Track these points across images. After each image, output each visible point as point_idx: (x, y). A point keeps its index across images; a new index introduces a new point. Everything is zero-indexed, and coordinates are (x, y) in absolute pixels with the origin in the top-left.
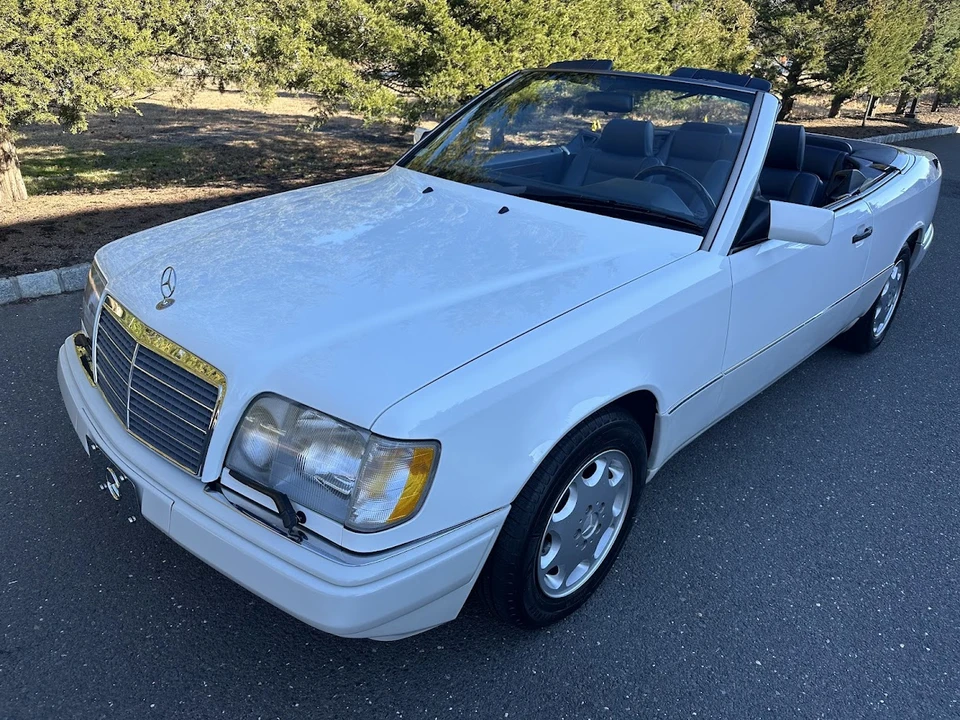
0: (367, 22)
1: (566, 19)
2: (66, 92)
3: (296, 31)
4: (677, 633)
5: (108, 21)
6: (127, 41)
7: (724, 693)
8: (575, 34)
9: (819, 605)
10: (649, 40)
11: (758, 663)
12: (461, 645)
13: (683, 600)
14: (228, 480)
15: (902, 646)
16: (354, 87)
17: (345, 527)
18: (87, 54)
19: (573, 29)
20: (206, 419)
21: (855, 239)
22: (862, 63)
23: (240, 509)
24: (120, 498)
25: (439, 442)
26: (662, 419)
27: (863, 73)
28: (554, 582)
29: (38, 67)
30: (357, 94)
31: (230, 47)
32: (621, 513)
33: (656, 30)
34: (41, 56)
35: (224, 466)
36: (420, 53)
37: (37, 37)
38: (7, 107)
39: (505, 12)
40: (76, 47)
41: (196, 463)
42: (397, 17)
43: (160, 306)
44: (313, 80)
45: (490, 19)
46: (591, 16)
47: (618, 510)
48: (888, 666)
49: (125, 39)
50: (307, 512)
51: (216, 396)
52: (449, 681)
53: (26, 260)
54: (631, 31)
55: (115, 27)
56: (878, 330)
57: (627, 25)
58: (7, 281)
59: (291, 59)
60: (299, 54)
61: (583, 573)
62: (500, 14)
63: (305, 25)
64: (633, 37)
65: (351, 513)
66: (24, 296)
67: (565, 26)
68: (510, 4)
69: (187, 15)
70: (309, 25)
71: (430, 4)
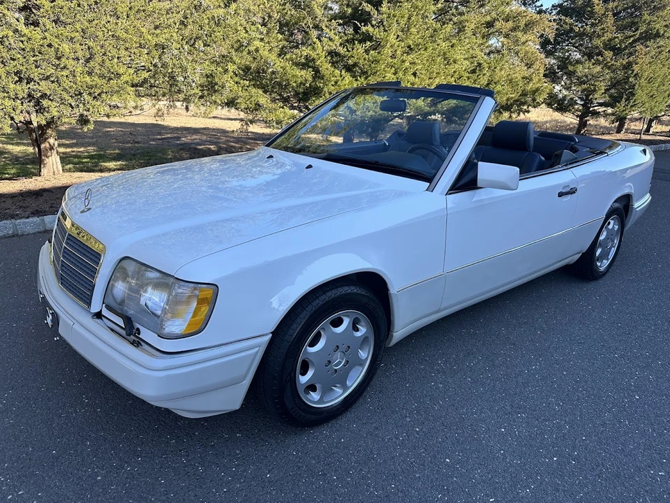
0: (274, 65)
1: (407, 64)
2: (81, 105)
3: (226, 71)
4: (398, 439)
5: (108, 63)
6: (118, 75)
7: (417, 475)
8: (415, 74)
9: (503, 430)
10: (469, 78)
11: (448, 460)
12: (253, 434)
13: (408, 420)
14: (105, 312)
15: (555, 459)
16: (265, 106)
17: (158, 336)
18: (94, 83)
19: (412, 71)
20: (93, 272)
21: (560, 195)
22: (634, 95)
23: (112, 330)
24: (52, 326)
25: (217, 286)
26: (393, 296)
27: (635, 101)
28: (315, 396)
29: (65, 90)
30: (267, 111)
31: (183, 79)
32: (367, 358)
33: (473, 72)
34: (67, 83)
35: (103, 303)
36: (308, 85)
37: (65, 73)
38: (46, 114)
39: (365, 59)
40: (88, 79)
41: (88, 301)
42: (297, 64)
43: (82, 212)
44: (238, 101)
45: (355, 65)
46: (425, 62)
47: (365, 354)
48: (540, 470)
49: (117, 74)
50: (141, 328)
51: (100, 260)
52: (238, 454)
53: (51, 207)
54: (454, 72)
55: (112, 67)
56: (603, 265)
57: (452, 69)
58: (38, 219)
59: (223, 88)
60: (228, 85)
61: (339, 395)
62: (361, 61)
63: (232, 67)
64: (456, 76)
65: (162, 328)
66: (47, 228)
67: (406, 69)
68: (368, 54)
69: (156, 60)
70: (235, 67)
71: (313, 55)
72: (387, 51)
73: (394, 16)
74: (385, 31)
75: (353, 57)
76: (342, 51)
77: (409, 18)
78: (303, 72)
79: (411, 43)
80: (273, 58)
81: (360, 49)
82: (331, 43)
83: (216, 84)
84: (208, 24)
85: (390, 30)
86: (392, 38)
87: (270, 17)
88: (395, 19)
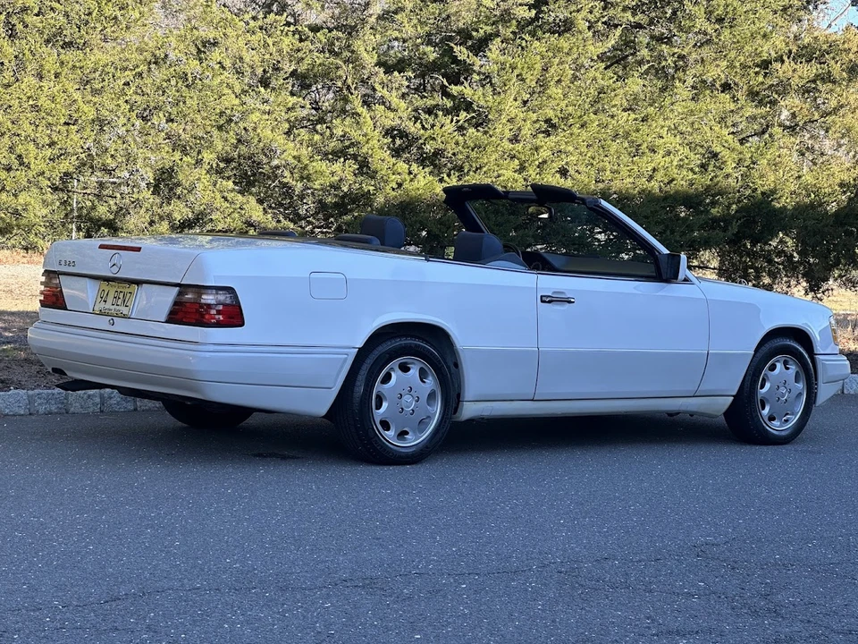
1: (545, 154)
19: (557, 165)
36: (345, 189)
39: (457, 143)
44: (213, 217)
45: (438, 153)
46: (584, 149)
60: (200, 186)
62: (450, 147)
63: (208, 156)
67: (545, 162)
68: (463, 135)
69: (89, 143)
70: (214, 156)
71: (355, 135)
72: (502, 129)
73: (513, 68)
74: (495, 93)
75: (434, 139)
76: (413, 128)
77: (545, 69)
78: (337, 166)
79: (551, 114)
80: (280, 140)
81: (447, 125)
82: (391, 115)
83: (178, 184)
84: (176, 86)
85: (505, 92)
86: (511, 107)
87: (277, 69)
88: (516, 72)
